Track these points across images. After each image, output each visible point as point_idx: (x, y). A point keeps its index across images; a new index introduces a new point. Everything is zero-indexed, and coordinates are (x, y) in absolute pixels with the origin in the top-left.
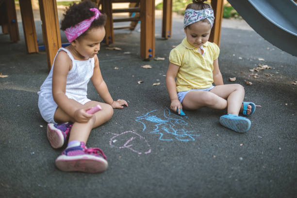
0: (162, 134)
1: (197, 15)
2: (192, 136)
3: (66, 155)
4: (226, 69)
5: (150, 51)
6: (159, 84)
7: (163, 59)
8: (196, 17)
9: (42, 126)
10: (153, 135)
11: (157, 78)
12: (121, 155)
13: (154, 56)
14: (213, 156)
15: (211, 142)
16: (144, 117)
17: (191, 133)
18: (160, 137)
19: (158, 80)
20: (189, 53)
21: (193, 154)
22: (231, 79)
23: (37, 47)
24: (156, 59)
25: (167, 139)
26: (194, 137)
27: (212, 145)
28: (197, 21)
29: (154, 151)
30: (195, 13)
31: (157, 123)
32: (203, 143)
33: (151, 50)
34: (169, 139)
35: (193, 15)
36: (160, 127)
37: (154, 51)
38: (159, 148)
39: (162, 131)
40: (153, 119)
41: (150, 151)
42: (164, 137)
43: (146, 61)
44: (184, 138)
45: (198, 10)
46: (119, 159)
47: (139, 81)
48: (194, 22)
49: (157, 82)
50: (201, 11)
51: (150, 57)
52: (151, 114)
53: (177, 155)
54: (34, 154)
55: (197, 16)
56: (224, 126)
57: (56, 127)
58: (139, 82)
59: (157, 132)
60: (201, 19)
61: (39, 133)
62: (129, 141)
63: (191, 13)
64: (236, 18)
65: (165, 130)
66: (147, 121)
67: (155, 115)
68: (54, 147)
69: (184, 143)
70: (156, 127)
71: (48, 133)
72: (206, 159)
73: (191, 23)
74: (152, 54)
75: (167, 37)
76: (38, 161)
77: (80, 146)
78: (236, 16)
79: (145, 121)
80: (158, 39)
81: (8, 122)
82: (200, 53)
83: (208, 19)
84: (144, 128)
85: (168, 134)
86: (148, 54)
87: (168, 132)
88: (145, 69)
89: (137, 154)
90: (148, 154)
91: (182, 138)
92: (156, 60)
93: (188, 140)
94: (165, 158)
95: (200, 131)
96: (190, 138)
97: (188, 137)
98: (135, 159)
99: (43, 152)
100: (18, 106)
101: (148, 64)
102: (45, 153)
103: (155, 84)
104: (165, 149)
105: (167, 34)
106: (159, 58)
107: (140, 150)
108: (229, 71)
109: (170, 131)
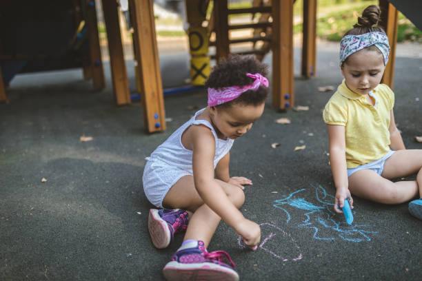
0: (317, 230)
1: (359, 41)
2: (366, 234)
3: (179, 261)
4: (407, 121)
5: (286, 98)
6: (303, 147)
7: (306, 108)
8: (357, 45)
9: (140, 213)
10: (303, 230)
11: (301, 139)
12: (257, 263)
13: (292, 106)
14: (404, 269)
15: (399, 244)
16: (286, 201)
17: (362, 228)
18: (313, 233)
19: (302, 142)
20: (354, 106)
21: (371, 265)
22: (418, 138)
23: (129, 96)
24: (295, 108)
25: (326, 237)
26: (370, 235)
27: (401, 250)
28: (358, 49)
29: (306, 256)
30: (356, 38)
31: (306, 211)
32: (384, 245)
33: (288, 95)
34: (329, 237)
35: (352, 42)
36: (313, 217)
37: (293, 96)
38: (315, 253)
39: (317, 224)
40: (300, 204)
41: (300, 257)
42: (319, 234)
43: (282, 112)
44: (353, 237)
45: (361, 34)
46: (255, 269)
47: (273, 143)
48: (354, 51)
49: (301, 145)
50: (366, 35)
51: (287, 106)
52: (297, 196)
53: (345, 266)
54: (130, 257)
55: (358, 43)
56: (416, 218)
57: (161, 216)
58: (274, 146)
59: (309, 226)
60: (365, 46)
61: (136, 224)
62: (267, 239)
63: (350, 40)
64: (412, 41)
65: (321, 222)
66: (291, 206)
67: (301, 197)
68: (157, 246)
69: (353, 244)
70: (306, 218)
71: (149, 223)
72: (394, 274)
73: (350, 54)
74: (290, 102)
75: (309, 75)
76: (137, 267)
77: (197, 248)
78: (414, 38)
79: (288, 207)
80: (297, 79)
81: (94, 206)
82: (370, 103)
83: (376, 45)
84: (287, 219)
85: (325, 229)
86: (283, 103)
87: (326, 226)
88: (281, 124)
89: (281, 260)
90: (298, 261)
91: (350, 236)
92: (295, 111)
93: (359, 240)
94: (325, 268)
95: (377, 224)
96: (362, 236)
97: (359, 234)
98: (279, 269)
99: (144, 254)
100: (107, 182)
101: (284, 117)
102: (146, 255)
103: (297, 148)
104: (324, 253)
105: (310, 70)
106: (300, 108)
107: (285, 255)
108: (413, 125)
109: (328, 224)
